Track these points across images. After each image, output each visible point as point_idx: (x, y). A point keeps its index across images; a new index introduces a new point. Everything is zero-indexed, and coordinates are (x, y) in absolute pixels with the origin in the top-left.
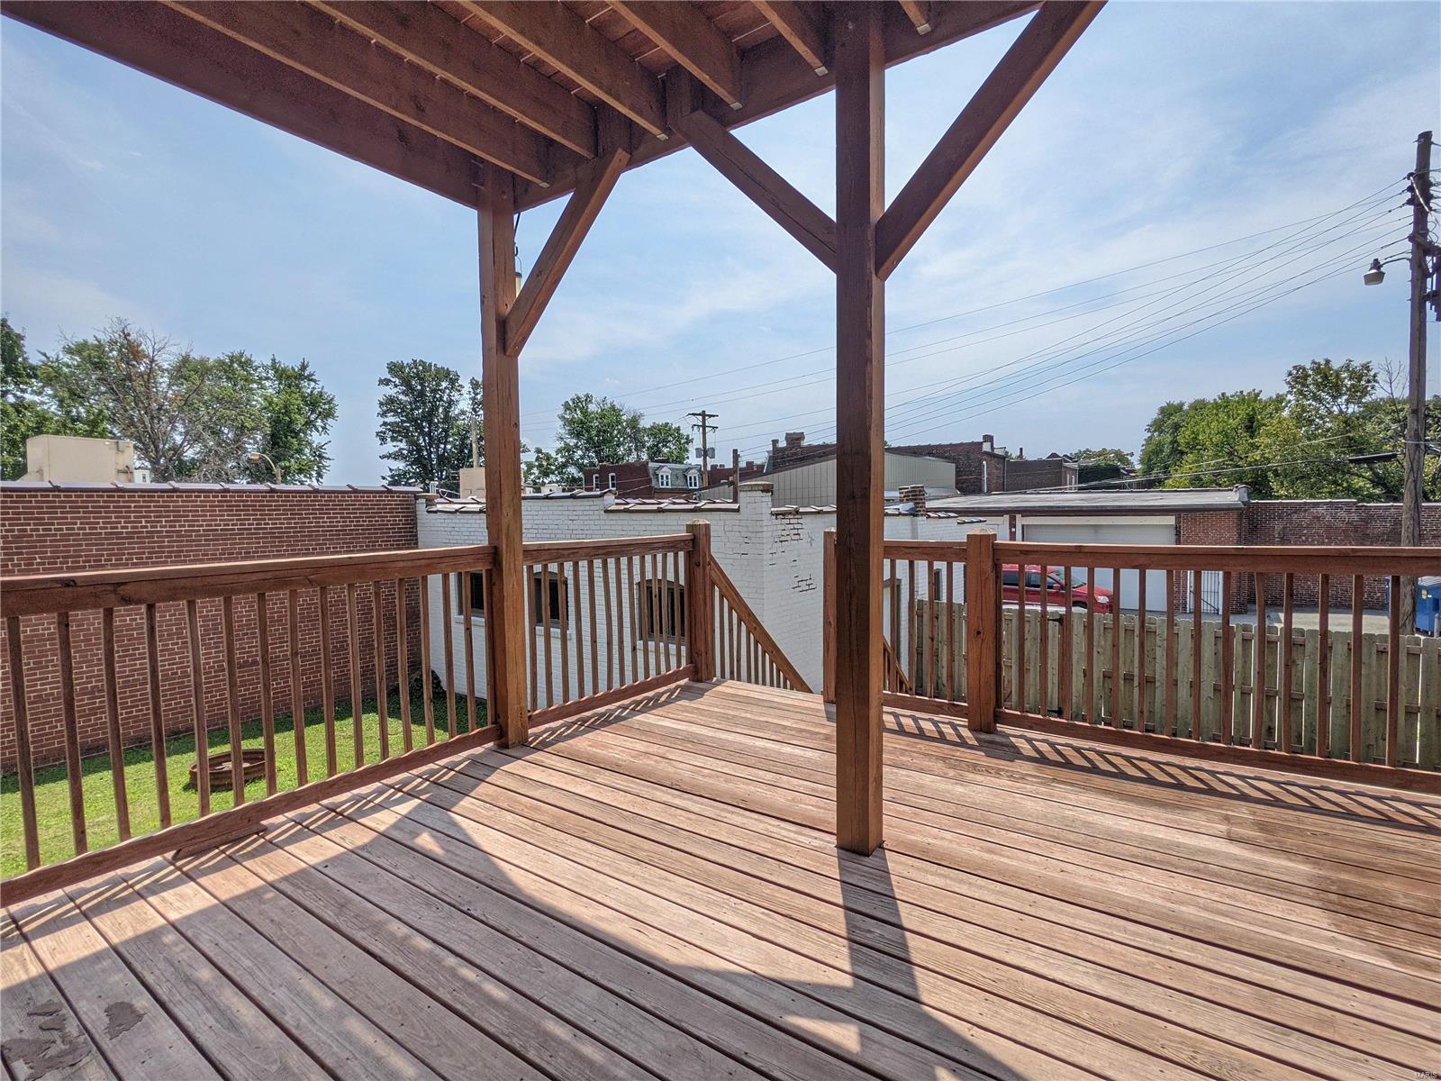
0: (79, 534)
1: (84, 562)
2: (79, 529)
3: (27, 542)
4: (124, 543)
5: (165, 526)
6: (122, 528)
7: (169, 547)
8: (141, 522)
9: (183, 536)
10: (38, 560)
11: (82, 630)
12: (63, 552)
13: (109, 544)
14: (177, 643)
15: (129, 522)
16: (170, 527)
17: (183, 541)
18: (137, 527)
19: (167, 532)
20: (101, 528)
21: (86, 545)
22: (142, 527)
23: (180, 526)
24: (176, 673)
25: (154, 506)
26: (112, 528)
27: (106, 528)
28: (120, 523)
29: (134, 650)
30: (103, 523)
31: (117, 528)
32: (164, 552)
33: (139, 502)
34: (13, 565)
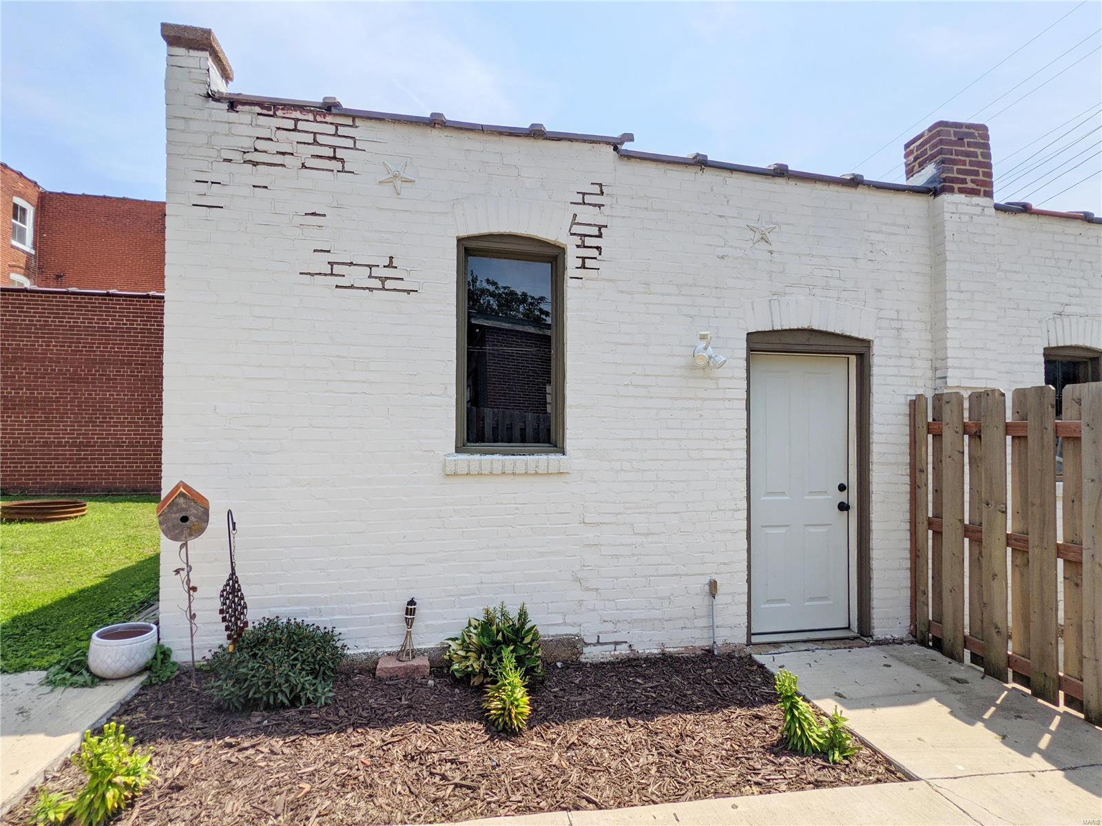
0: (80, 327)
1: (82, 347)
2: (81, 323)
3: (49, 329)
4: (110, 336)
5: (140, 325)
6: (110, 324)
7: (141, 341)
8: (123, 320)
9: (152, 333)
10: (54, 343)
11: (77, 398)
12: (70, 338)
13: (99, 335)
14: (141, 418)
15: (115, 320)
16: (144, 325)
17: (152, 337)
18: (120, 324)
19: (141, 329)
20: (96, 323)
21: (85, 335)
22: (124, 324)
23: (151, 325)
24: (139, 442)
25: (133, 309)
26: (103, 324)
27: (99, 323)
28: (108, 320)
29: (110, 418)
30: (98, 319)
31: (106, 324)
32: (137, 345)
33: (122, 304)
34: (38, 346)
